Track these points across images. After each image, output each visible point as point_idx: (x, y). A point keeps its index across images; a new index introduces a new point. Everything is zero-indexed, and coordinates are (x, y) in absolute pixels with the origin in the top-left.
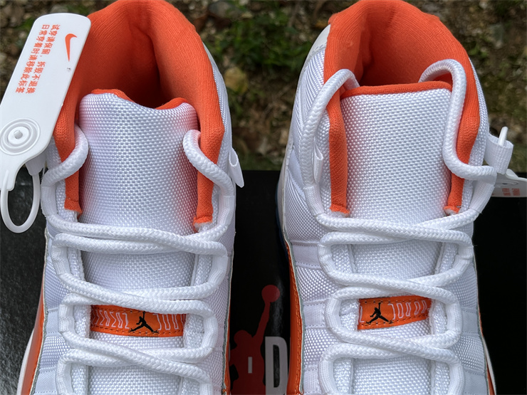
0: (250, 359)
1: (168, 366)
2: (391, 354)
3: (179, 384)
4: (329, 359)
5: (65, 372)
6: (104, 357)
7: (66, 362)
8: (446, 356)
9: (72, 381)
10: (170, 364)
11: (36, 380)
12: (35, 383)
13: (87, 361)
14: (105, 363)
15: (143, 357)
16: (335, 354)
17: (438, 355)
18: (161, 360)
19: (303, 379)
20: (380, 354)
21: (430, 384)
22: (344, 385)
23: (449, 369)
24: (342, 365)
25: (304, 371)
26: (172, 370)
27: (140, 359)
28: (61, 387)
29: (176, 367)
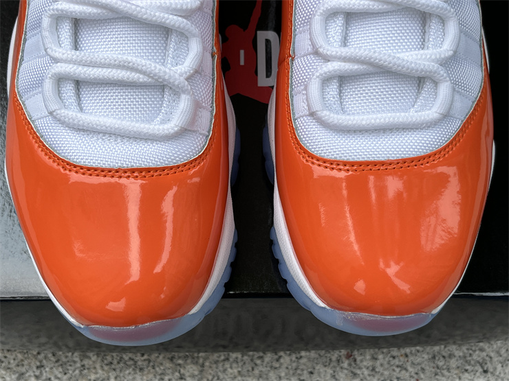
0: (242, 52)
1: (155, 16)
2: (385, 6)
3: (167, 38)
4: (321, 14)
5: (51, 26)
6: (89, 8)
7: (51, 16)
8: (442, 8)
9: (58, 37)
10: (157, 14)
11: (24, 47)
12: (23, 51)
13: (71, 12)
14: (90, 13)
15: (128, 5)
16: (327, 8)
17: (433, 7)
18: (147, 9)
19: (294, 43)
20: (373, 6)
21: (424, 41)
22: (335, 41)
23: (444, 26)
24: (335, 21)
25: (295, 35)
26: (159, 20)
27: (125, 7)
28: (46, 41)
29: (164, 17)
